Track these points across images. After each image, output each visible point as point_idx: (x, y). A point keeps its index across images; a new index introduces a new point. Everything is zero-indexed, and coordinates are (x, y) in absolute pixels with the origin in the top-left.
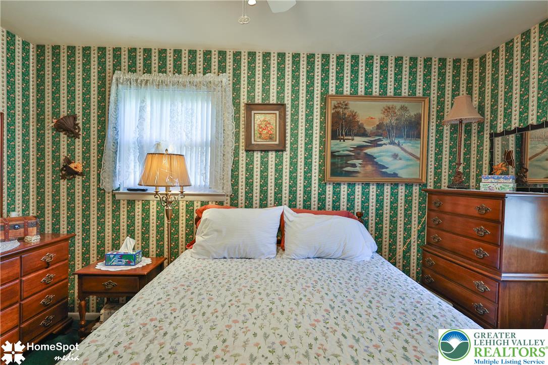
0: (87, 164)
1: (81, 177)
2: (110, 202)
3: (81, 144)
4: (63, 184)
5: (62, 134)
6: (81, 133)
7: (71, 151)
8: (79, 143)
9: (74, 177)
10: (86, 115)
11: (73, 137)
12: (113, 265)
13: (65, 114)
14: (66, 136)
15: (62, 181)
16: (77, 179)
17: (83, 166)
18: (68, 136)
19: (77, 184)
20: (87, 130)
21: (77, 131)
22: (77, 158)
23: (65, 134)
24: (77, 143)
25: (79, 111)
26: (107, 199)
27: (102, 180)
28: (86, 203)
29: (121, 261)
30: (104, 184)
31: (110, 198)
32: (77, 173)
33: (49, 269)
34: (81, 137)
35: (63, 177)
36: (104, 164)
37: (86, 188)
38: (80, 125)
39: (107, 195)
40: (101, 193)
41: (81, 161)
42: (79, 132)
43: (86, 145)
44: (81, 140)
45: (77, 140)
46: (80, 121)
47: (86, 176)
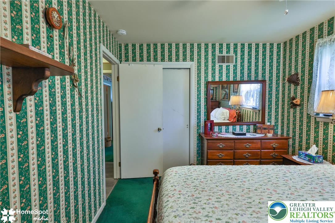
0: (302, 100)
1: (299, 107)
2: (314, 122)
3: (300, 88)
4: (292, 111)
5: (292, 84)
6: (300, 82)
7: (295, 93)
8: (299, 88)
9: (296, 107)
10: (303, 71)
11: (296, 85)
12: (301, 159)
13: (294, 73)
14: (293, 85)
15: (291, 109)
16: (297, 108)
17: (300, 101)
18: (294, 85)
19: (297, 111)
20: (303, 80)
21: (298, 81)
22: (298, 96)
23: (293, 84)
24: (298, 88)
25: (299, 71)
26: (312, 120)
27: (309, 109)
28: (301, 121)
29: (306, 158)
30: (310, 111)
31: (314, 120)
32: (297, 105)
33: (275, 150)
34: (300, 84)
35: (291, 107)
36: (310, 99)
37: (301, 113)
38: (300, 78)
39: (312, 118)
40: (309, 117)
41: (299, 98)
42: (299, 82)
43: (302, 88)
44: (300, 86)
45: (298, 86)
46: (300, 76)
47: (302, 106)
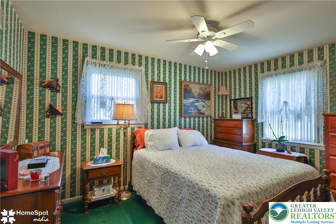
0: (65, 108)
1: (60, 116)
3: (61, 96)
4: (48, 121)
5: (47, 90)
6: (61, 89)
7: (54, 100)
9: (56, 116)
10: (65, 79)
11: (55, 92)
12: (99, 163)
15: (46, 119)
16: (57, 118)
17: (62, 109)
18: (51, 91)
19: (57, 120)
20: (65, 88)
21: (58, 88)
22: (58, 104)
23: (49, 90)
24: (58, 96)
25: (59, 76)
26: (78, 129)
27: (77, 118)
28: (64, 131)
29: (104, 161)
30: (78, 120)
32: (58, 113)
34: (61, 92)
35: (48, 117)
36: (78, 108)
37: (64, 123)
38: (61, 85)
39: (78, 126)
40: (74, 125)
41: (60, 107)
43: (65, 97)
44: (61, 94)
45: (58, 93)
46: (60, 83)
47: (64, 115)
